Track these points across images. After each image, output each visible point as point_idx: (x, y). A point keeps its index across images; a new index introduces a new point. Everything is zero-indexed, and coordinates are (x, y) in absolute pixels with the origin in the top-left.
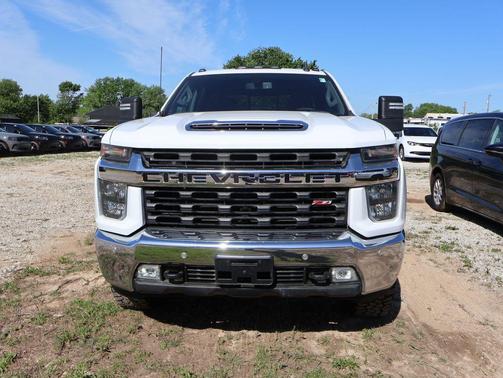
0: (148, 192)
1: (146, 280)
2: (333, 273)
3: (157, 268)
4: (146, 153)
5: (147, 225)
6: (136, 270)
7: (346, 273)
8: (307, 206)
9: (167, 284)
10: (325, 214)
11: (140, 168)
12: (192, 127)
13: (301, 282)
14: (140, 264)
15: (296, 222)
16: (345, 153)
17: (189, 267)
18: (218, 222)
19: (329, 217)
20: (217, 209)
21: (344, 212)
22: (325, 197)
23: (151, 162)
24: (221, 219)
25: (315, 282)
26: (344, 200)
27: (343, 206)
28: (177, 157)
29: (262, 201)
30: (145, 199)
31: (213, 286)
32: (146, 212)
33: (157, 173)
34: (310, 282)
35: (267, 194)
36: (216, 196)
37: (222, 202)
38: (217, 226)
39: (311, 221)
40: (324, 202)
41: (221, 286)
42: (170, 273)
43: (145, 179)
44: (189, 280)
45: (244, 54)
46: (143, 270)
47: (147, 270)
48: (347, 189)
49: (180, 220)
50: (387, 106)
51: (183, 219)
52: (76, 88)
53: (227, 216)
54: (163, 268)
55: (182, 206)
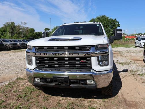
0: (37, 58)
1: (37, 82)
2: (87, 81)
3: (39, 79)
4: (36, 47)
5: (37, 67)
6: (34, 79)
7: (91, 82)
8: (79, 62)
9: (42, 83)
10: (85, 64)
11: (35, 51)
12: (50, 40)
13: (78, 84)
14: (35, 78)
15: (76, 67)
16: (90, 47)
17: (47, 79)
18: (55, 66)
19: (86, 65)
20: (54, 63)
21: (90, 64)
22: (84, 59)
23: (37, 50)
24: (56, 66)
25: (82, 84)
26: (90, 60)
27: (90, 62)
28: (44, 48)
29: (66, 61)
30: (36, 60)
31: (54, 84)
32: (37, 63)
33: (38, 53)
34: (81, 84)
35: (68, 59)
36: (54, 59)
37: (56, 61)
38: (55, 67)
39: (80, 66)
40: (84, 61)
41: (56, 84)
42: (42, 80)
43: (36, 55)
44: (47, 82)
45: (95, 18)
46: (36, 79)
47: (37, 79)
48: (91, 57)
49: (45, 66)
50: (116, 32)
51: (46, 65)
52: (49, 30)
53: (57, 65)
54: (41, 79)
55: (45, 62)
